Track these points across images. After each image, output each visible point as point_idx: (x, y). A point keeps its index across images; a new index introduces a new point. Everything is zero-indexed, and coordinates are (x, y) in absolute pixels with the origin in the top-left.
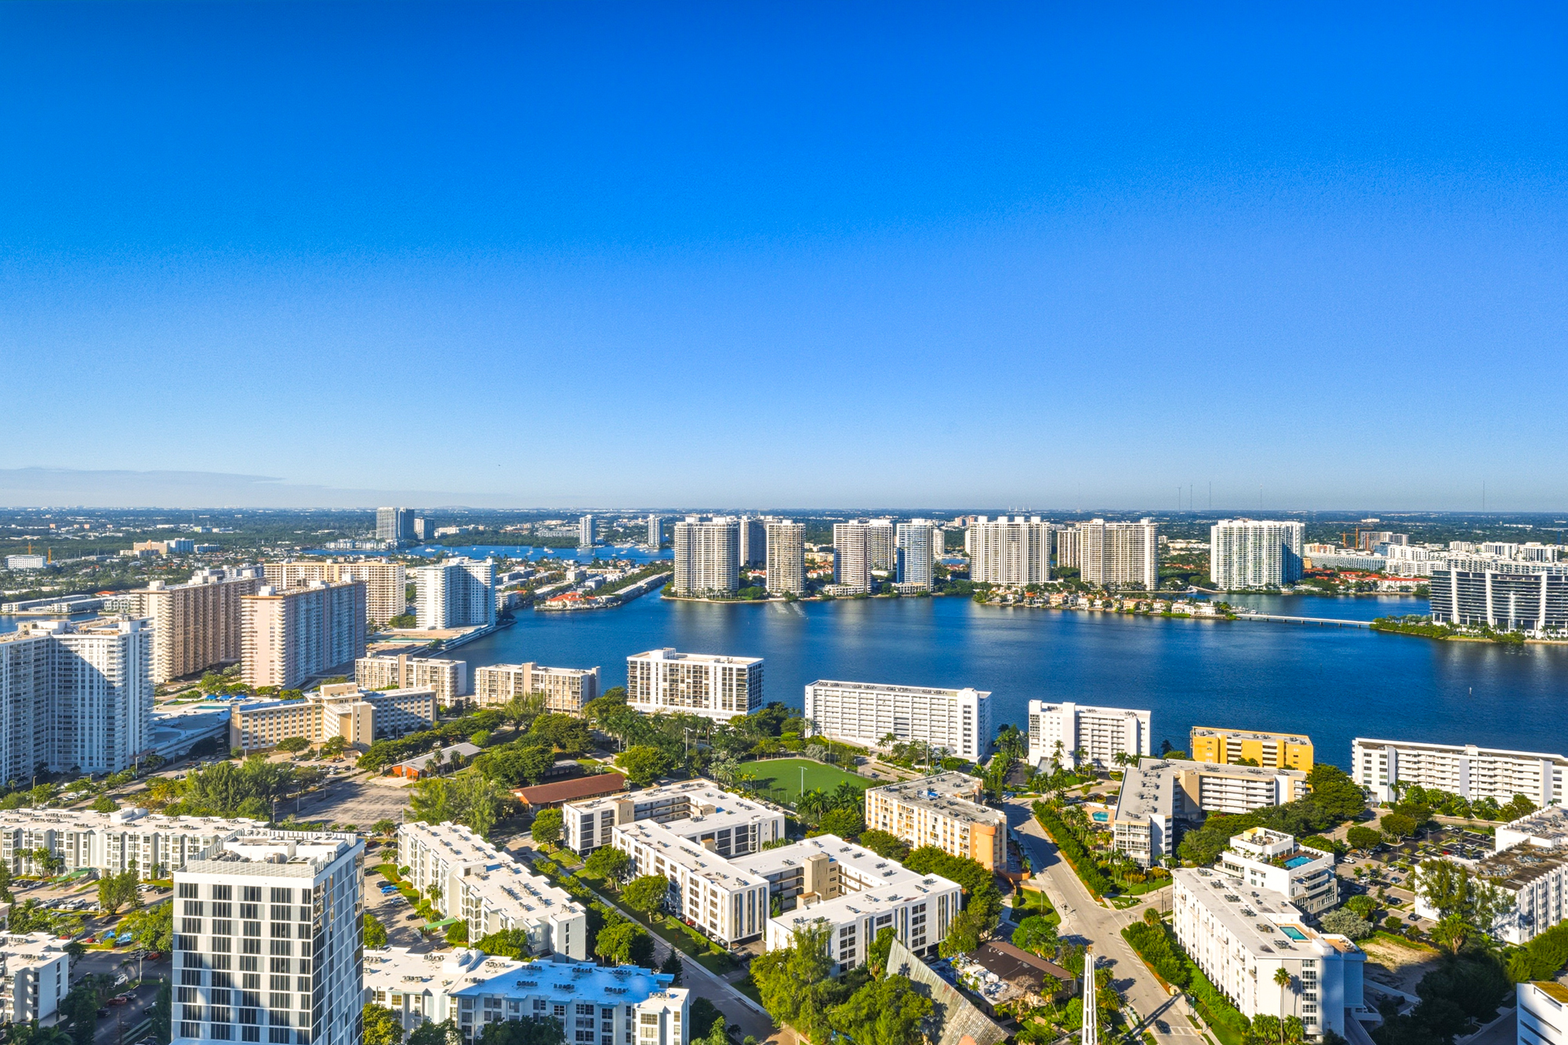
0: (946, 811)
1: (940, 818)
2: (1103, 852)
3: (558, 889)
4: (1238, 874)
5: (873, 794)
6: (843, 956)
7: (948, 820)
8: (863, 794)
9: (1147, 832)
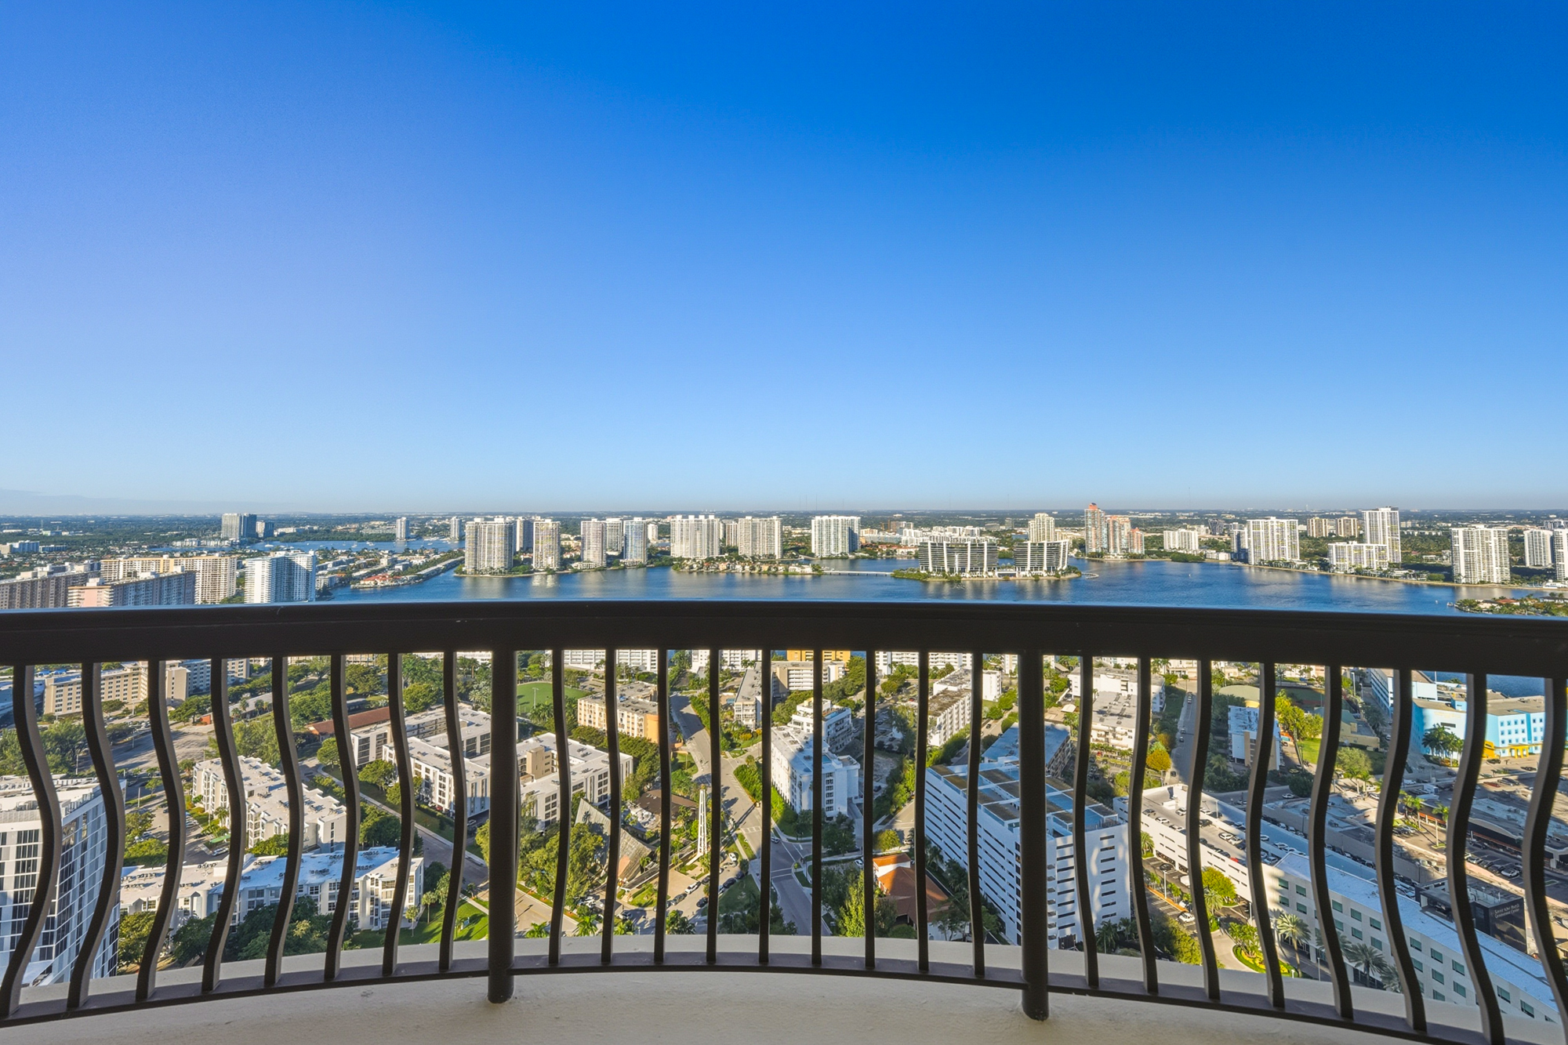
0: (629, 708)
1: (626, 713)
2: (728, 723)
3: (330, 797)
4: (800, 727)
5: (583, 702)
6: (547, 816)
7: (630, 714)
8: (576, 703)
9: (754, 708)
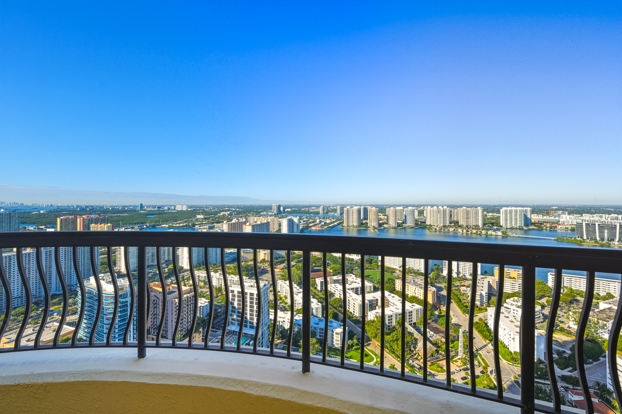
0: (418, 287)
1: (417, 289)
2: (466, 301)
3: (315, 299)
4: (509, 310)
5: (397, 281)
6: (389, 323)
7: (419, 289)
8: (395, 281)
9: (479, 296)
